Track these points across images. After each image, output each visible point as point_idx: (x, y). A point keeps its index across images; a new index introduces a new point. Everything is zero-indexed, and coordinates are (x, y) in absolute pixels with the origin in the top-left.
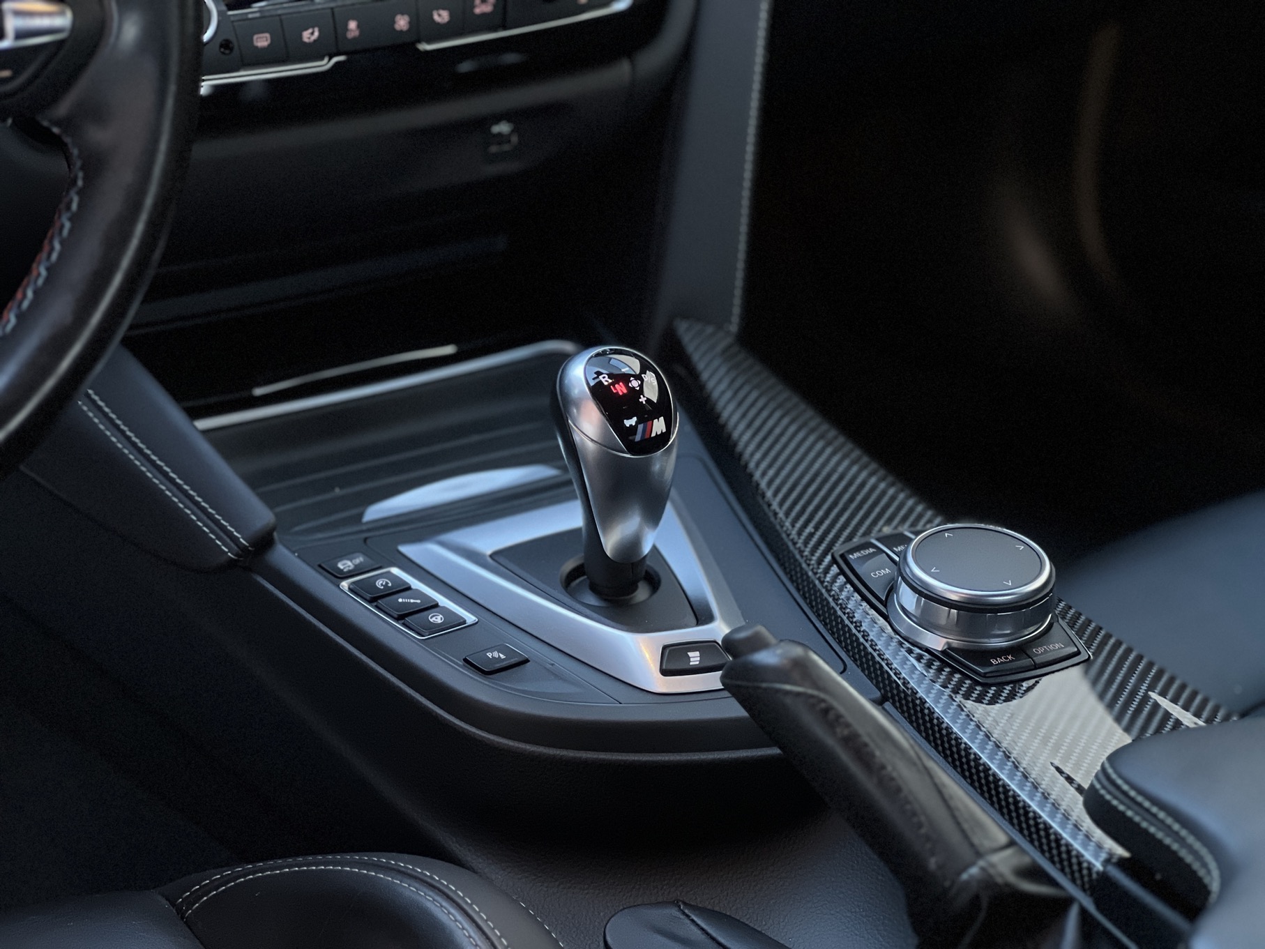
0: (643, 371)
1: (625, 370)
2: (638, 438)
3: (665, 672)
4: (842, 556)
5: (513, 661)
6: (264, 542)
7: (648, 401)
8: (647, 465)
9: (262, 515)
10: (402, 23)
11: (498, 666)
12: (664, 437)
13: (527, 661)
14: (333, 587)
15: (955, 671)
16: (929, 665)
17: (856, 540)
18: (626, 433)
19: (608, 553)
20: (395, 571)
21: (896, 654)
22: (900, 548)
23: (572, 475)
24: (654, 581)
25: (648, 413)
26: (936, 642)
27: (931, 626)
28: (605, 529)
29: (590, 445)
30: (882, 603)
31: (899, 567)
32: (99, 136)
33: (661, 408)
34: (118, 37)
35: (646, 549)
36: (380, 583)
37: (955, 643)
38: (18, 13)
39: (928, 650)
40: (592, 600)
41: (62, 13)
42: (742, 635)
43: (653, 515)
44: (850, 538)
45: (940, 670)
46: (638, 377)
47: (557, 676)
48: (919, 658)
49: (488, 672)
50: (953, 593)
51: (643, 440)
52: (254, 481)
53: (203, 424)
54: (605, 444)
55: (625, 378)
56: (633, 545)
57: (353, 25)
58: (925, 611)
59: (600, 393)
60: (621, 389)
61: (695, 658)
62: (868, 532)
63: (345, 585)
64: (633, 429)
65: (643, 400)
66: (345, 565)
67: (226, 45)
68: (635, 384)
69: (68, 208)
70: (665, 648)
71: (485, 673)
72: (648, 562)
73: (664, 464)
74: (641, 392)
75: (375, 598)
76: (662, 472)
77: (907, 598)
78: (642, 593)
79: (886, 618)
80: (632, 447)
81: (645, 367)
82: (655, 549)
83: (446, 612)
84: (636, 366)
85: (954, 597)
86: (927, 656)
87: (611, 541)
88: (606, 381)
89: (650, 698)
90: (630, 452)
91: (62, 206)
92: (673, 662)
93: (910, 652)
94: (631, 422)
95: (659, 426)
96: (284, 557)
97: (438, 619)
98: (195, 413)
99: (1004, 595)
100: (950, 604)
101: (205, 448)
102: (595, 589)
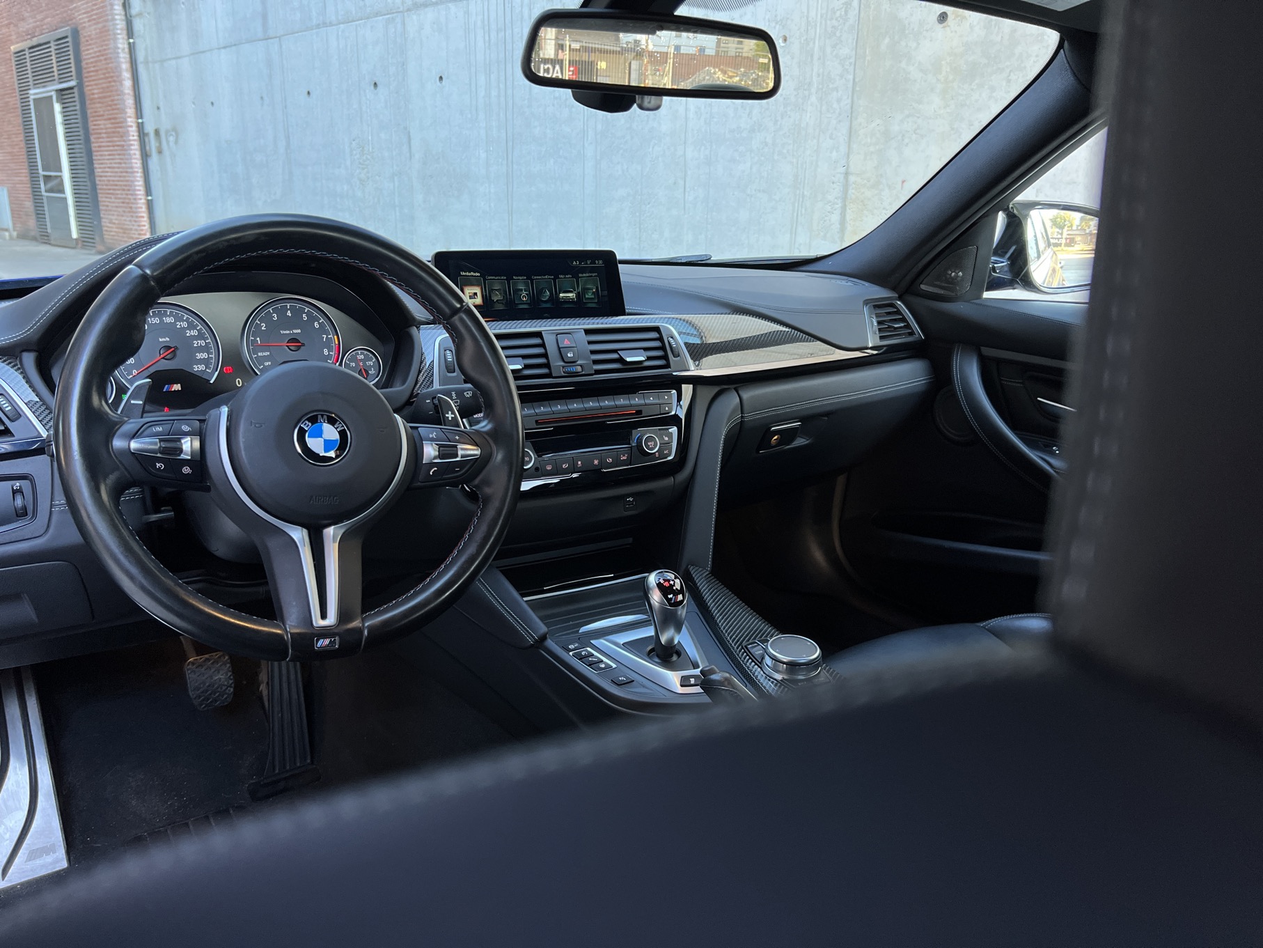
0: (675, 578)
1: (669, 578)
2: (673, 602)
3: (682, 686)
4: (746, 646)
5: (628, 681)
6: (543, 638)
7: (677, 589)
8: (676, 611)
9: (543, 629)
10: (596, 462)
11: (623, 682)
12: (682, 602)
13: (633, 681)
14: (566, 654)
15: (785, 687)
16: (776, 685)
17: (750, 641)
18: (669, 600)
19: (663, 643)
20: (589, 649)
21: (764, 681)
22: (766, 644)
23: (651, 618)
24: (679, 654)
25: (676, 593)
26: (779, 677)
27: (777, 671)
28: (661, 634)
29: (657, 604)
30: (760, 663)
31: (765, 650)
32: (488, 490)
33: (681, 591)
34: (496, 458)
35: (676, 642)
36: (583, 653)
37: (785, 677)
38: (462, 449)
39: (775, 680)
40: (657, 660)
41: (478, 450)
42: (707, 669)
43: (678, 629)
44: (748, 640)
45: (780, 687)
46: (673, 580)
47: (644, 686)
48: (772, 682)
49: (620, 684)
50: (785, 659)
51: (674, 602)
52: (542, 619)
53: (525, 599)
54: (662, 603)
55: (669, 581)
56: (671, 640)
57: (579, 463)
58: (775, 665)
59: (659, 585)
60: (666, 584)
61: (692, 681)
62: (755, 639)
63: (571, 653)
64: (671, 599)
65: (674, 588)
66: (571, 647)
67: (537, 469)
68: (672, 582)
69: (477, 515)
70: (682, 677)
71: (618, 685)
72: (677, 647)
73: (682, 612)
74: (674, 585)
75: (581, 658)
76: (681, 615)
77: (768, 661)
78: (675, 658)
79: (761, 668)
80: (671, 605)
81: (676, 578)
82: (679, 641)
83: (606, 663)
84: (673, 577)
85: (785, 660)
86: (775, 682)
87: (663, 639)
88: (662, 581)
89: (676, 695)
90: (670, 606)
91: (475, 515)
92: (685, 682)
93: (769, 680)
94: (670, 596)
95: (680, 597)
96: (550, 643)
97: (603, 666)
98: (523, 595)
99: (803, 659)
100: (784, 663)
101: (525, 606)
102: (658, 656)
